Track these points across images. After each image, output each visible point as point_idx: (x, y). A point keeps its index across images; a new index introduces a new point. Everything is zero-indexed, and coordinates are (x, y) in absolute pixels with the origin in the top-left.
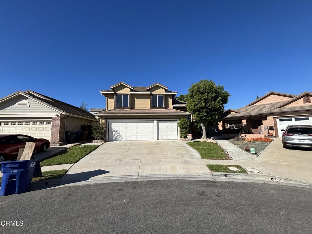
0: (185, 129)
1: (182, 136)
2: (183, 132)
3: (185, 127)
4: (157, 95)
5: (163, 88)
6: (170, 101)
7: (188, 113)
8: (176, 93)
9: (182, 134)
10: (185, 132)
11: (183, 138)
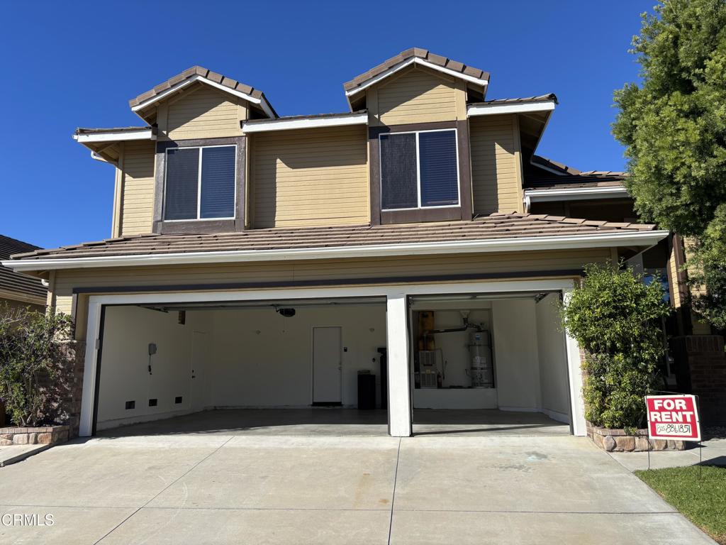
0: (626, 351)
1: (602, 409)
2: (609, 380)
3: (624, 339)
4: (417, 133)
5: (455, 83)
6: (508, 165)
7: (643, 233)
8: (550, 106)
9: (605, 391)
10: (626, 380)
11: (614, 430)
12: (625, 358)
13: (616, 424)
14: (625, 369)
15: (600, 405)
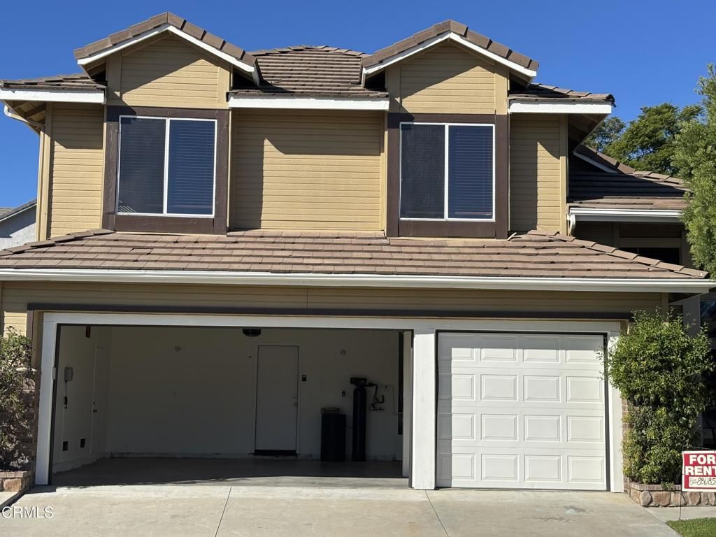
0: (669, 406)
1: (642, 463)
2: (650, 434)
3: (669, 394)
4: (447, 126)
5: (495, 67)
6: (552, 171)
7: (695, 281)
8: (606, 109)
9: (645, 446)
10: (667, 434)
11: (651, 486)
12: (667, 413)
13: (654, 480)
14: (667, 424)
15: (640, 460)
